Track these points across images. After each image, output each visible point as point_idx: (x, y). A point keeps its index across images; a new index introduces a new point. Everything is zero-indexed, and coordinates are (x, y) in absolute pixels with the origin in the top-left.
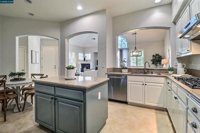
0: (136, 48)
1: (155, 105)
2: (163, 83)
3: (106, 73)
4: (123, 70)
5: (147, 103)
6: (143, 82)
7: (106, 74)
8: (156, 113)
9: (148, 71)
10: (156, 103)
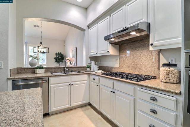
0: (41, 43)
1: (80, 103)
2: (86, 79)
3: (9, 77)
4: (38, 71)
5: (73, 104)
6: (69, 82)
7: (8, 79)
8: (83, 111)
9: (69, 70)
10: (81, 101)
